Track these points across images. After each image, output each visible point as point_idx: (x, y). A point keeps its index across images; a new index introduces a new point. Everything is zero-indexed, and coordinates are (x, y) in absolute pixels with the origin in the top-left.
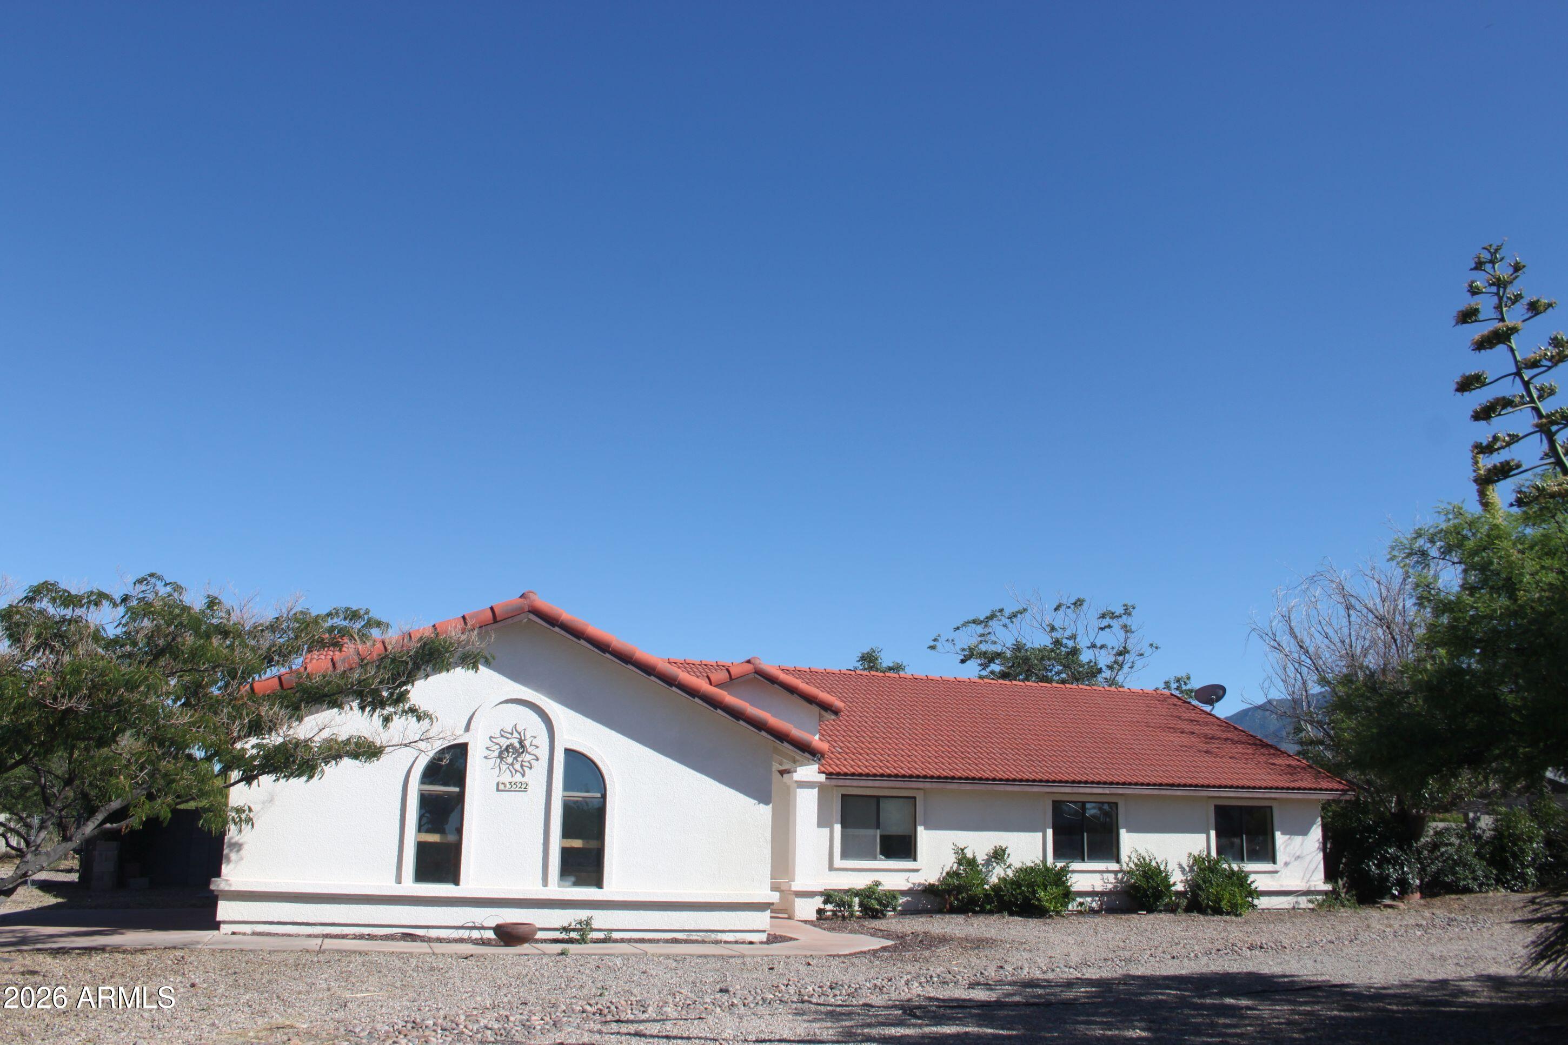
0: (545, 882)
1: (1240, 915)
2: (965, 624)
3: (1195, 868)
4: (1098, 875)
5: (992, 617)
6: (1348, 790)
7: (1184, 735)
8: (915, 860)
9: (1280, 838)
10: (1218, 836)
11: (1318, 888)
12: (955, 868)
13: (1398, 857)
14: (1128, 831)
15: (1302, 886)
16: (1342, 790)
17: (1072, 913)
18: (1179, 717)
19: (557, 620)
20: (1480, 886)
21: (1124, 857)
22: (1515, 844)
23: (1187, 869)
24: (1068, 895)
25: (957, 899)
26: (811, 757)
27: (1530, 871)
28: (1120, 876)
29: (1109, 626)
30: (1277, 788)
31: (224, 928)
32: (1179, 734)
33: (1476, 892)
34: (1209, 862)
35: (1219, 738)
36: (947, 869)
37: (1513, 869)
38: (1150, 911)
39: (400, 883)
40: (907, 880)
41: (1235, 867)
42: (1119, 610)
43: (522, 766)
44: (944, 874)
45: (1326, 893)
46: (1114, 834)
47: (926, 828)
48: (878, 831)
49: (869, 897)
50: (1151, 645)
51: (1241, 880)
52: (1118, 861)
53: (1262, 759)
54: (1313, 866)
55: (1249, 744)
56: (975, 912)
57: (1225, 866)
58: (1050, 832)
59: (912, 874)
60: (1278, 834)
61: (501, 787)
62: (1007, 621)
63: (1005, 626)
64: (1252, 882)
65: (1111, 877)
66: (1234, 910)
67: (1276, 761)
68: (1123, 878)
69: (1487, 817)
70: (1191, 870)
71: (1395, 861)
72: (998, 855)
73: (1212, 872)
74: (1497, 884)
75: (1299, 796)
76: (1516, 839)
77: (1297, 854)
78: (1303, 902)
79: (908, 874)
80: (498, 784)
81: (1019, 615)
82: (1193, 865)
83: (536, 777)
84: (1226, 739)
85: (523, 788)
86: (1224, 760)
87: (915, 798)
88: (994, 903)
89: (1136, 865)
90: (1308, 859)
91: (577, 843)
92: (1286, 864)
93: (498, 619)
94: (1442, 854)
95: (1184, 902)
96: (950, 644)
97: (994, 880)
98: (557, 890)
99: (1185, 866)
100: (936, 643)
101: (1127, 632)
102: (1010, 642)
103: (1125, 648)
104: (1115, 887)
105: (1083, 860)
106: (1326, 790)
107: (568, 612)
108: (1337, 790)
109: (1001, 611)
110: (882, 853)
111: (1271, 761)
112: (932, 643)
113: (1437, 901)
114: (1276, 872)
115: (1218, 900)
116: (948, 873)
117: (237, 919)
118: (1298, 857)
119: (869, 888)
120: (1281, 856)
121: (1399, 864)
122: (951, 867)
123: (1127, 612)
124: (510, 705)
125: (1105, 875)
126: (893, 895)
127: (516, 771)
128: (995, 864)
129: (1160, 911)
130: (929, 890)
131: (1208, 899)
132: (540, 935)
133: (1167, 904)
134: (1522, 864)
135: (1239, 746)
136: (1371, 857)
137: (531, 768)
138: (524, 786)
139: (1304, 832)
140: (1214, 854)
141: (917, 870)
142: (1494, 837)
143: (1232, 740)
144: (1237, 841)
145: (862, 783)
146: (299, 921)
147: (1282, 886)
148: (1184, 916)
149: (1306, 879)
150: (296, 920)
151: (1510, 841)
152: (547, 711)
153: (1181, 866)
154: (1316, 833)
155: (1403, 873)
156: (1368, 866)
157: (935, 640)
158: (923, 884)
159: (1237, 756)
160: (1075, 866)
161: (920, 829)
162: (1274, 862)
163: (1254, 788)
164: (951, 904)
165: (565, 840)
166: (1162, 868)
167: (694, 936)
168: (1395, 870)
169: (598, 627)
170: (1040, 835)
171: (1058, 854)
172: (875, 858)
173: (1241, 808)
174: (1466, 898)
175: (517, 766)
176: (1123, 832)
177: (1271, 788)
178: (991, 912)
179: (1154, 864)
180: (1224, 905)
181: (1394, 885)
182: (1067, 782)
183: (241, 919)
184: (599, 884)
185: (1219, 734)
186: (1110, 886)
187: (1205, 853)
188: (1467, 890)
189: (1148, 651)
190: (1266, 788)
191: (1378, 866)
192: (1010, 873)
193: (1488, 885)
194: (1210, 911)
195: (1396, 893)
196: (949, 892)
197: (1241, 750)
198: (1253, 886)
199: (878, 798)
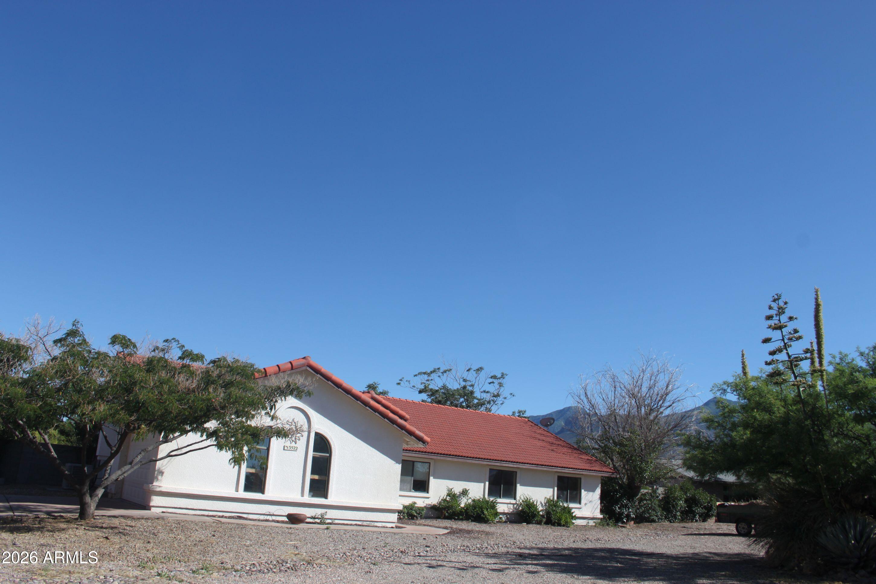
0: (302, 495)
1: (569, 527)
2: (420, 373)
3: (547, 504)
4: (506, 505)
5: (434, 371)
6: (614, 473)
7: (540, 441)
8: (428, 493)
9: (583, 492)
10: (558, 490)
11: (598, 517)
12: (445, 498)
13: (627, 505)
14: (520, 485)
15: (591, 516)
16: (612, 472)
17: (497, 522)
18: (535, 432)
19: (320, 371)
20: (659, 519)
21: (518, 498)
22: (674, 501)
23: (544, 504)
24: (496, 514)
25: (448, 513)
26: (423, 444)
27: (678, 514)
28: (515, 506)
29: (493, 382)
30: (586, 470)
31: (153, 509)
32: (538, 441)
33: (657, 522)
34: (553, 502)
35: (555, 444)
36: (441, 498)
37: (672, 512)
38: (528, 523)
39: (237, 491)
40: (424, 502)
41: (566, 505)
42: (499, 375)
43: (295, 439)
44: (440, 500)
45: (601, 519)
46: (514, 487)
47: (434, 478)
48: (413, 478)
49: (411, 509)
50: (511, 394)
51: (568, 511)
52: (515, 499)
53: (576, 455)
54: (595, 506)
55: (569, 448)
56: (455, 519)
57: (561, 504)
58: (487, 483)
59: (426, 499)
60: (583, 491)
61: (286, 448)
62: (441, 374)
63: (439, 376)
64: (573, 513)
65: (512, 506)
66: (566, 525)
67: (582, 457)
68: (516, 507)
69: (661, 488)
70: (545, 505)
71: (626, 506)
72: (465, 493)
73: (555, 506)
74: (665, 519)
75: (594, 474)
76: (675, 499)
77: (590, 500)
78: (591, 523)
79: (424, 499)
80: (284, 447)
81: (447, 372)
82: (546, 503)
83: (301, 444)
84: (558, 445)
85: (295, 449)
86: (560, 454)
87: (430, 463)
88: (463, 515)
89: (523, 501)
90: (594, 503)
91: (316, 477)
92: (586, 504)
93: (294, 368)
94: (645, 504)
95: (544, 520)
96: (408, 383)
97: (462, 505)
98: (308, 499)
99: (543, 503)
100: (401, 382)
101: (500, 386)
102: (440, 385)
103: (498, 394)
104: (513, 511)
105: (500, 497)
106: (606, 472)
107: (325, 368)
108: (610, 472)
109: (439, 369)
110: (413, 489)
111: (580, 456)
112: (399, 382)
113: (641, 525)
114: (580, 508)
115: (560, 519)
116: (442, 500)
117: (160, 505)
118: (591, 501)
119: (411, 505)
120: (583, 501)
121: (628, 508)
122: (443, 497)
123: (503, 376)
124: (292, 409)
125: (509, 505)
126: (421, 509)
127: (293, 441)
128: (462, 497)
129: (533, 523)
130: (433, 508)
131: (555, 519)
132: (308, 520)
133: (537, 520)
134: (676, 510)
135: (565, 448)
136: (617, 504)
137: (299, 440)
138: (296, 448)
139: (593, 490)
140: (555, 498)
141: (428, 498)
142: (665, 497)
143: (561, 445)
144: (565, 493)
145: (410, 455)
146: (189, 507)
147: (583, 515)
148: (545, 526)
149: (592, 512)
150: (188, 507)
151: (672, 500)
152: (308, 413)
153: (541, 503)
154: (598, 491)
155: (629, 512)
156: (616, 508)
157: (401, 380)
158: (431, 505)
159: (566, 453)
160: (499, 500)
161: (431, 478)
162: (580, 503)
163: (576, 469)
164: (445, 515)
165: (313, 475)
166: (535, 503)
167: (365, 523)
168: (626, 510)
169: (337, 376)
170: (483, 484)
171: (490, 494)
172: (410, 491)
173: (568, 478)
174: (654, 525)
175: (294, 439)
176: (518, 485)
177: (583, 469)
178: (462, 520)
179: (531, 501)
180: (563, 522)
181: (624, 517)
182: (498, 460)
183: (162, 505)
184: (326, 497)
185: (555, 442)
186: (511, 510)
187: (552, 498)
188: (653, 521)
189: (509, 396)
190: (581, 469)
191: (619, 508)
192: (470, 501)
193: (661, 519)
194: (556, 525)
195: (625, 521)
196: (444, 509)
197: (566, 450)
198: (574, 515)
199: (413, 462)
